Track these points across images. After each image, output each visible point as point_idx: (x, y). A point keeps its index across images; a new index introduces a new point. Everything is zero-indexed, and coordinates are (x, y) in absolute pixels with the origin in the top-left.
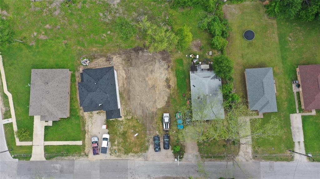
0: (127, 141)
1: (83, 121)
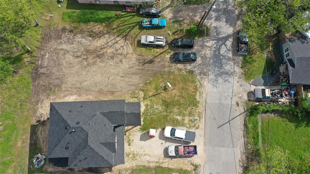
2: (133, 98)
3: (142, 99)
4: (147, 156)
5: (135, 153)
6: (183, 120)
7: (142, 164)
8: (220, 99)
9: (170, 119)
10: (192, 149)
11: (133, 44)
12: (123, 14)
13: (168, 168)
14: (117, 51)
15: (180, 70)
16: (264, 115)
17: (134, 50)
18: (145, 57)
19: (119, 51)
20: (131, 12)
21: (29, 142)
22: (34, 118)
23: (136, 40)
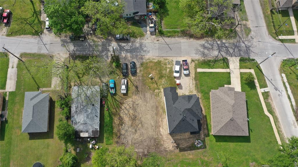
0: (159, 71)
1: (197, 88)
2: (159, 96)
3: (159, 90)
4: (190, 85)
5: (189, 91)
6: (169, 68)
7: (194, 87)
8: (156, 49)
9: (169, 75)
10: (184, 62)
11: (126, 98)
12: (106, 106)
13: (195, 74)
14: (130, 108)
15: (140, 71)
16: (163, 28)
17: (130, 97)
18: (134, 91)
19: (131, 106)
20: (105, 101)
21: (189, 152)
22: (175, 151)
23: (123, 97)
